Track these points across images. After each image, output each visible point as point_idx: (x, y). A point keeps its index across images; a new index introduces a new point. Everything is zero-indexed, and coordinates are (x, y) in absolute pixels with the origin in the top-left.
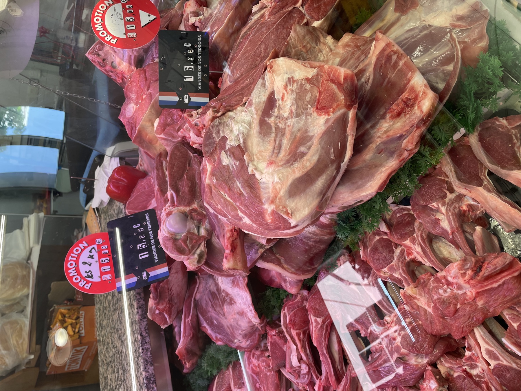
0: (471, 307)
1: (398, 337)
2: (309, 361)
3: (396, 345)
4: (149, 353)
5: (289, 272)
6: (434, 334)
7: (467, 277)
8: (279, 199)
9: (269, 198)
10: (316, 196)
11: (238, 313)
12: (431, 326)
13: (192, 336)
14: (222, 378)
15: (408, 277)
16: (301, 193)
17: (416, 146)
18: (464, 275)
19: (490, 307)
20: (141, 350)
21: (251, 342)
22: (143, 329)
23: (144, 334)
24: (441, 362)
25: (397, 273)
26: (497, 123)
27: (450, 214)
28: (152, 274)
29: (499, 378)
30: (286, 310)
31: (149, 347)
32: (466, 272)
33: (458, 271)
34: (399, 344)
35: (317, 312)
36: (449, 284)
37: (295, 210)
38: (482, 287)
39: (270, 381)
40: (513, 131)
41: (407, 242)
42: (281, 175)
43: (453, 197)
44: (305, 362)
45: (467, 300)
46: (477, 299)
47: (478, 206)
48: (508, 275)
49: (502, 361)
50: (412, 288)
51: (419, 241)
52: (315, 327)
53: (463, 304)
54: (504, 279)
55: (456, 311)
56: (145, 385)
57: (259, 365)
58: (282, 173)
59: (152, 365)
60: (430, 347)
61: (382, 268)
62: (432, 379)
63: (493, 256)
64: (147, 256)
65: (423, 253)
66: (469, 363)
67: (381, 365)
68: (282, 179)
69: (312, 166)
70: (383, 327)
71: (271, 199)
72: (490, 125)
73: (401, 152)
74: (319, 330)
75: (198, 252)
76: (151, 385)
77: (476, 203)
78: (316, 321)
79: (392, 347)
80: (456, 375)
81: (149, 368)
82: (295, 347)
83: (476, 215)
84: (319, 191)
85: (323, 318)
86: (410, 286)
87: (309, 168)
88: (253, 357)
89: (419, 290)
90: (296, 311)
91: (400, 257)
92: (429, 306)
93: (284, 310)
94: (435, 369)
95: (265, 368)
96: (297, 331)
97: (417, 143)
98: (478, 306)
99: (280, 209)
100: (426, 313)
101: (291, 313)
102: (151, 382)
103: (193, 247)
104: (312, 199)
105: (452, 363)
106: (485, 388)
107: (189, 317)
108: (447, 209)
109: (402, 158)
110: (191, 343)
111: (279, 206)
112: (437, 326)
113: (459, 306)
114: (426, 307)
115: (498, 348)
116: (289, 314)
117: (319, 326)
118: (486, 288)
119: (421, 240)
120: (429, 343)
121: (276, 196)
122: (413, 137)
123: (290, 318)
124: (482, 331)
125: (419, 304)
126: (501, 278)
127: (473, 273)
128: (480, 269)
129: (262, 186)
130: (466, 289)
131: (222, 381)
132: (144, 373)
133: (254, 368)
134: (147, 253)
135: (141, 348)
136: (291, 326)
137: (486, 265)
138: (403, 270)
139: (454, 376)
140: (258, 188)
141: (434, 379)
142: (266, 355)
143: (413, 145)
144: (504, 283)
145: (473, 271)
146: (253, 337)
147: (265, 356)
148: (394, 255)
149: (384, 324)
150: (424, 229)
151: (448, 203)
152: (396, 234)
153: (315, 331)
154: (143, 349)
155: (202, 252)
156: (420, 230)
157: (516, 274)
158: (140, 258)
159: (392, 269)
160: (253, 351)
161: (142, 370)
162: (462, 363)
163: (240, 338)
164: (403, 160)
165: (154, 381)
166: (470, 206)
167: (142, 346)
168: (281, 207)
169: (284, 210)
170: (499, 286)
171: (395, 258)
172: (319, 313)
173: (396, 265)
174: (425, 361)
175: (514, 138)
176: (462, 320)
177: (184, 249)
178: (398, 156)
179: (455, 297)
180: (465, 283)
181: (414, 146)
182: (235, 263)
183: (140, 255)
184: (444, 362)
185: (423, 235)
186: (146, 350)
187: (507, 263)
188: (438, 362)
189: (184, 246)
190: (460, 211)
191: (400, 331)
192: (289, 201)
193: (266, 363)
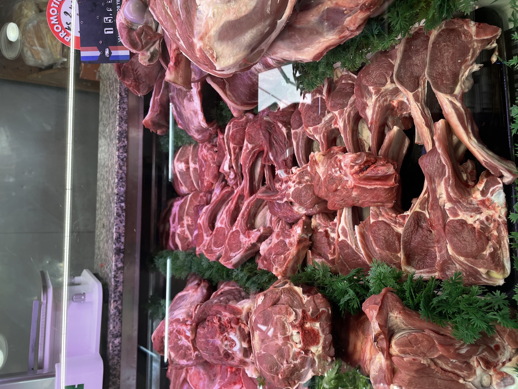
0: (347, 193)
1: (293, 187)
2: (237, 171)
3: (288, 192)
4: (125, 112)
5: (230, 100)
6: (319, 196)
7: (353, 171)
8: (208, 38)
9: (200, 32)
10: (243, 48)
11: (193, 111)
12: (319, 191)
13: (158, 112)
14: (185, 151)
15: (325, 143)
16: (229, 39)
17: (358, 29)
18: (352, 167)
19: (360, 199)
20: (118, 108)
21: (202, 137)
22: (123, 90)
23: (123, 94)
24: (316, 217)
25: (318, 135)
26: (465, 27)
27: (378, 105)
28: (114, 53)
29: (340, 249)
30: (231, 125)
31: (126, 107)
32: (355, 166)
33: (349, 162)
34: (291, 193)
35: (251, 138)
36: (341, 168)
37: (221, 56)
38: (359, 183)
39: (211, 170)
40: (475, 44)
41: (336, 113)
42: (215, 10)
43: (391, 88)
44: (234, 171)
45: (346, 187)
46: (354, 189)
47: (408, 106)
48: (380, 185)
49: (348, 240)
50: (320, 155)
51: (345, 116)
52: (244, 150)
53: (343, 187)
54: (376, 186)
55: (336, 190)
56: (117, 137)
57: (207, 155)
58: (218, 8)
59: (126, 122)
60: (311, 205)
61: (309, 126)
62: (300, 226)
63: (382, 163)
64: (112, 32)
65: (344, 129)
66: (333, 227)
67: (275, 200)
68: (216, 15)
69: (247, 12)
70: (287, 175)
71: (201, 34)
72: (456, 26)
73: (343, 29)
74: (247, 153)
75: (152, 49)
76: (123, 139)
77: (408, 103)
78: (247, 146)
79: (285, 193)
80: (320, 230)
81: (123, 125)
82: (229, 157)
83: (402, 115)
84: (247, 44)
85: (254, 145)
86: (320, 153)
87: (243, 14)
88: (205, 147)
89: (324, 159)
90: (239, 129)
91: (327, 123)
92: (323, 175)
93: (230, 124)
94: (308, 220)
95: (211, 159)
96: (235, 146)
97: (360, 26)
98: (352, 194)
99: (207, 49)
100: (319, 180)
101: (235, 129)
102: (123, 136)
103: (147, 44)
104: (239, 50)
105: (321, 222)
106: (332, 249)
107: (158, 95)
108: (377, 99)
109: (343, 35)
110: (157, 118)
111: (207, 45)
112: (322, 192)
113: (339, 188)
114: (321, 175)
115: (351, 229)
116: (232, 129)
117: (248, 151)
118: (362, 186)
119: (347, 116)
120: (311, 201)
121: (206, 34)
122: (356, 18)
123: (232, 133)
124: (348, 212)
125: (318, 171)
126: (374, 185)
127: (358, 169)
128: (367, 169)
129: (198, 14)
130: (349, 178)
131: (184, 153)
132: (118, 127)
133: (203, 155)
134: (112, 29)
135: (118, 106)
136: (231, 139)
137: (373, 167)
138: (324, 135)
139: (319, 231)
140: (193, 15)
141: (301, 227)
142: (215, 150)
143: (354, 26)
144: (375, 189)
145: (360, 167)
146: (205, 134)
147: (213, 150)
148: (323, 119)
149: (289, 173)
150: (355, 107)
151: (382, 93)
152: (332, 100)
153: (244, 153)
154: (120, 107)
155: (155, 50)
156: (351, 106)
157: (387, 187)
158: (105, 33)
159: (315, 130)
160: (206, 143)
161: (117, 124)
162: (328, 225)
163: (193, 131)
164: (344, 37)
165: (126, 136)
166: (402, 103)
167: (119, 104)
168: (208, 48)
169: (211, 52)
170: (371, 189)
171: (323, 122)
172: (252, 139)
173: (320, 128)
174: (304, 212)
175: (470, 54)
176: (337, 198)
177: (137, 43)
178: (339, 31)
179: (340, 179)
180: (350, 174)
181: (355, 29)
182: (176, 78)
183: (105, 29)
184: (317, 218)
185: (352, 112)
186: (123, 108)
187: (387, 174)
188: (314, 216)
189: (138, 40)
190: (390, 104)
191: (296, 184)
192: (217, 44)
193: (212, 156)
